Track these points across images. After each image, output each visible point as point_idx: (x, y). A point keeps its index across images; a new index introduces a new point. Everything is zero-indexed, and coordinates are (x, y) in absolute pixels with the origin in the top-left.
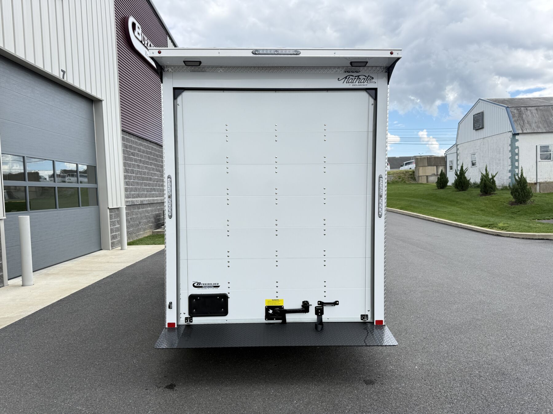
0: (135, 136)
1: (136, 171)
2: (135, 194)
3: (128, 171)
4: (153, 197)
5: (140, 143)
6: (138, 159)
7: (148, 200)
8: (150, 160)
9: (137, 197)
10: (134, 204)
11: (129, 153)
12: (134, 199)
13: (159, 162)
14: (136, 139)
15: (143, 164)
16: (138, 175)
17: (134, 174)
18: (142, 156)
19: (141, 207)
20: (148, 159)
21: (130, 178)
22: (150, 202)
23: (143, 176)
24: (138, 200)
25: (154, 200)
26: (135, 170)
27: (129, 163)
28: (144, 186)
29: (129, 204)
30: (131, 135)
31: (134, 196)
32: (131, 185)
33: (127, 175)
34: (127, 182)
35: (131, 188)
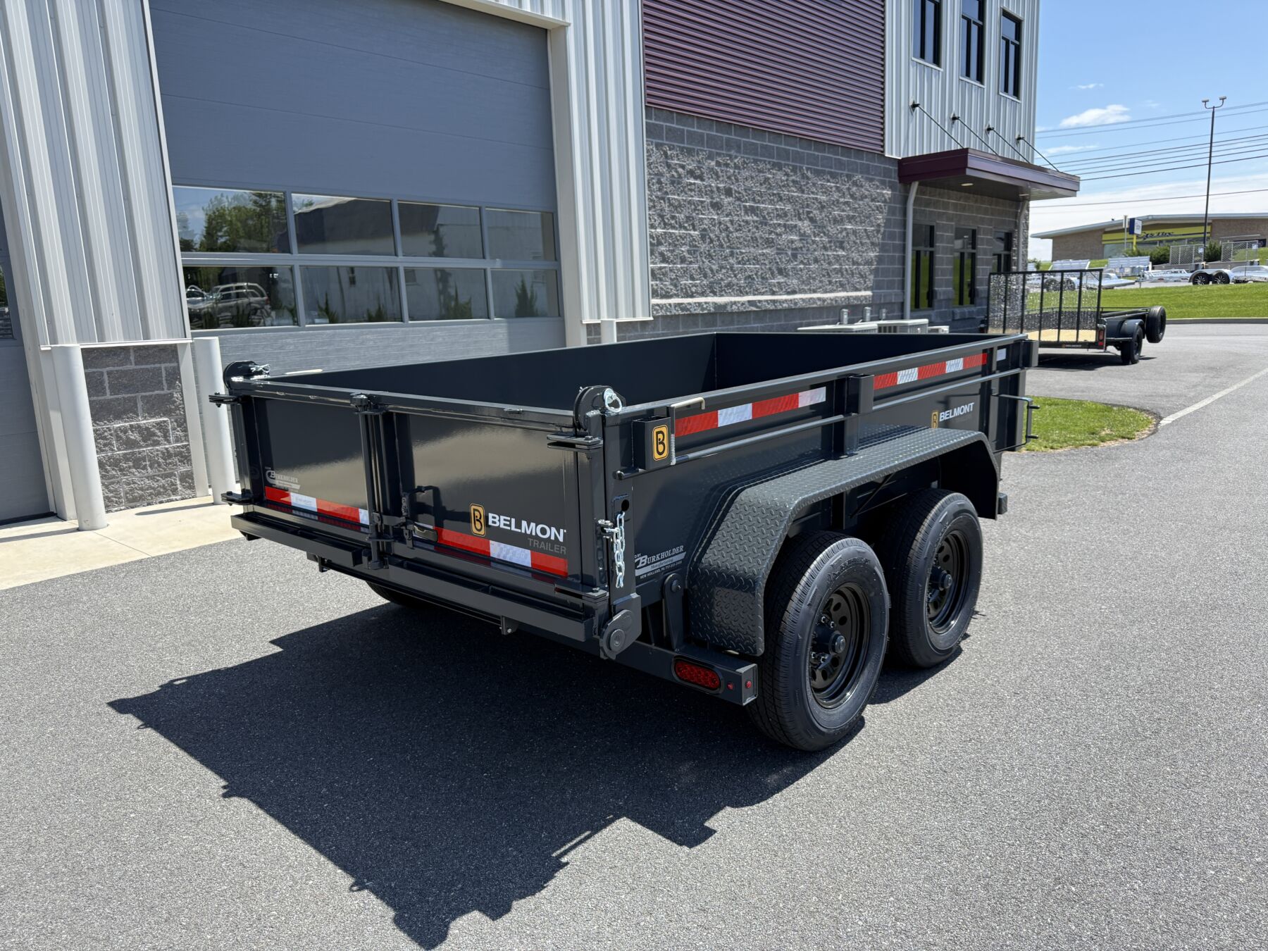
0: (707, 122)
1: (705, 222)
2: (695, 286)
3: (673, 222)
4: (773, 293)
5: (728, 140)
6: (718, 188)
7: (749, 302)
8: (769, 189)
9: (703, 294)
10: (689, 312)
11: (680, 170)
12: (689, 300)
13: (813, 193)
14: (711, 129)
15: (739, 199)
17: (695, 230)
18: (733, 178)
19: (719, 322)
20: (761, 184)
21: (675, 240)
22: (757, 307)
23: (735, 234)
24: (706, 303)
25: (774, 302)
26: (701, 220)
27: (675, 199)
28: (739, 263)
29: (668, 314)
30: (690, 120)
31: (694, 289)
32: (679, 260)
33: (665, 233)
34: (662, 254)
35: (678, 270)
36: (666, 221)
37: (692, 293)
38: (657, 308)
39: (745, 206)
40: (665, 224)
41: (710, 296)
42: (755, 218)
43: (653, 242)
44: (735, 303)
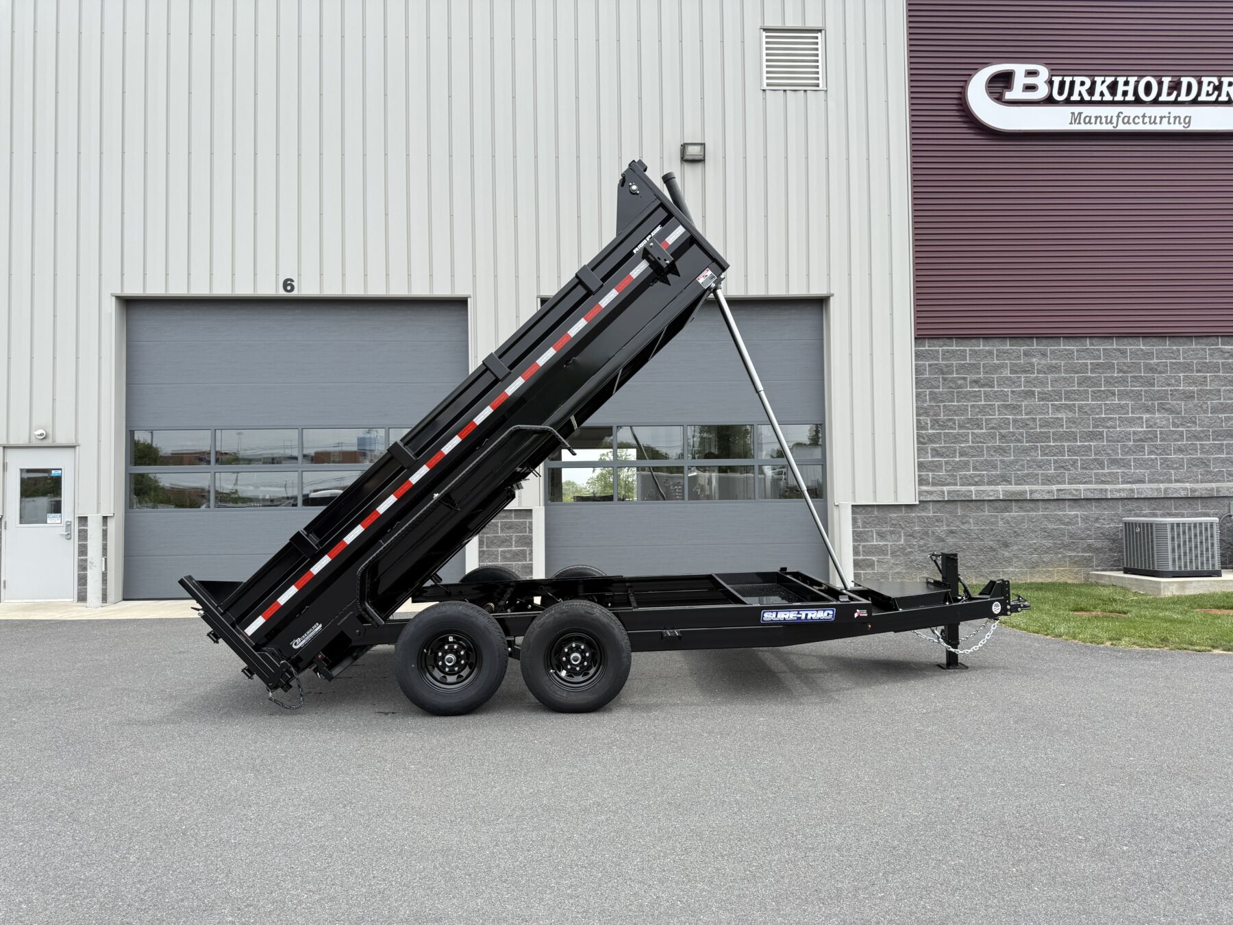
0: (997, 340)
1: (996, 421)
2: (980, 476)
3: (950, 424)
4: (1103, 482)
5: (1028, 351)
6: (1013, 392)
7: (1057, 490)
8: (1094, 386)
9: (990, 483)
10: (970, 499)
11: (960, 382)
12: (973, 488)
15: (1043, 399)
16: (1001, 431)
17: (982, 429)
18: (1036, 381)
20: (1080, 383)
21: (956, 439)
23: (1038, 430)
25: (1102, 490)
26: (989, 419)
27: (953, 405)
28: (1046, 455)
29: (943, 499)
30: (974, 341)
31: (976, 479)
32: (958, 454)
33: (941, 433)
34: (933, 449)
35: (957, 462)
36: (941, 423)
37: (977, 482)
38: (925, 494)
39: (1055, 405)
40: (940, 425)
41: (1000, 485)
42: (1070, 415)
43: (922, 440)
44: (1036, 491)
